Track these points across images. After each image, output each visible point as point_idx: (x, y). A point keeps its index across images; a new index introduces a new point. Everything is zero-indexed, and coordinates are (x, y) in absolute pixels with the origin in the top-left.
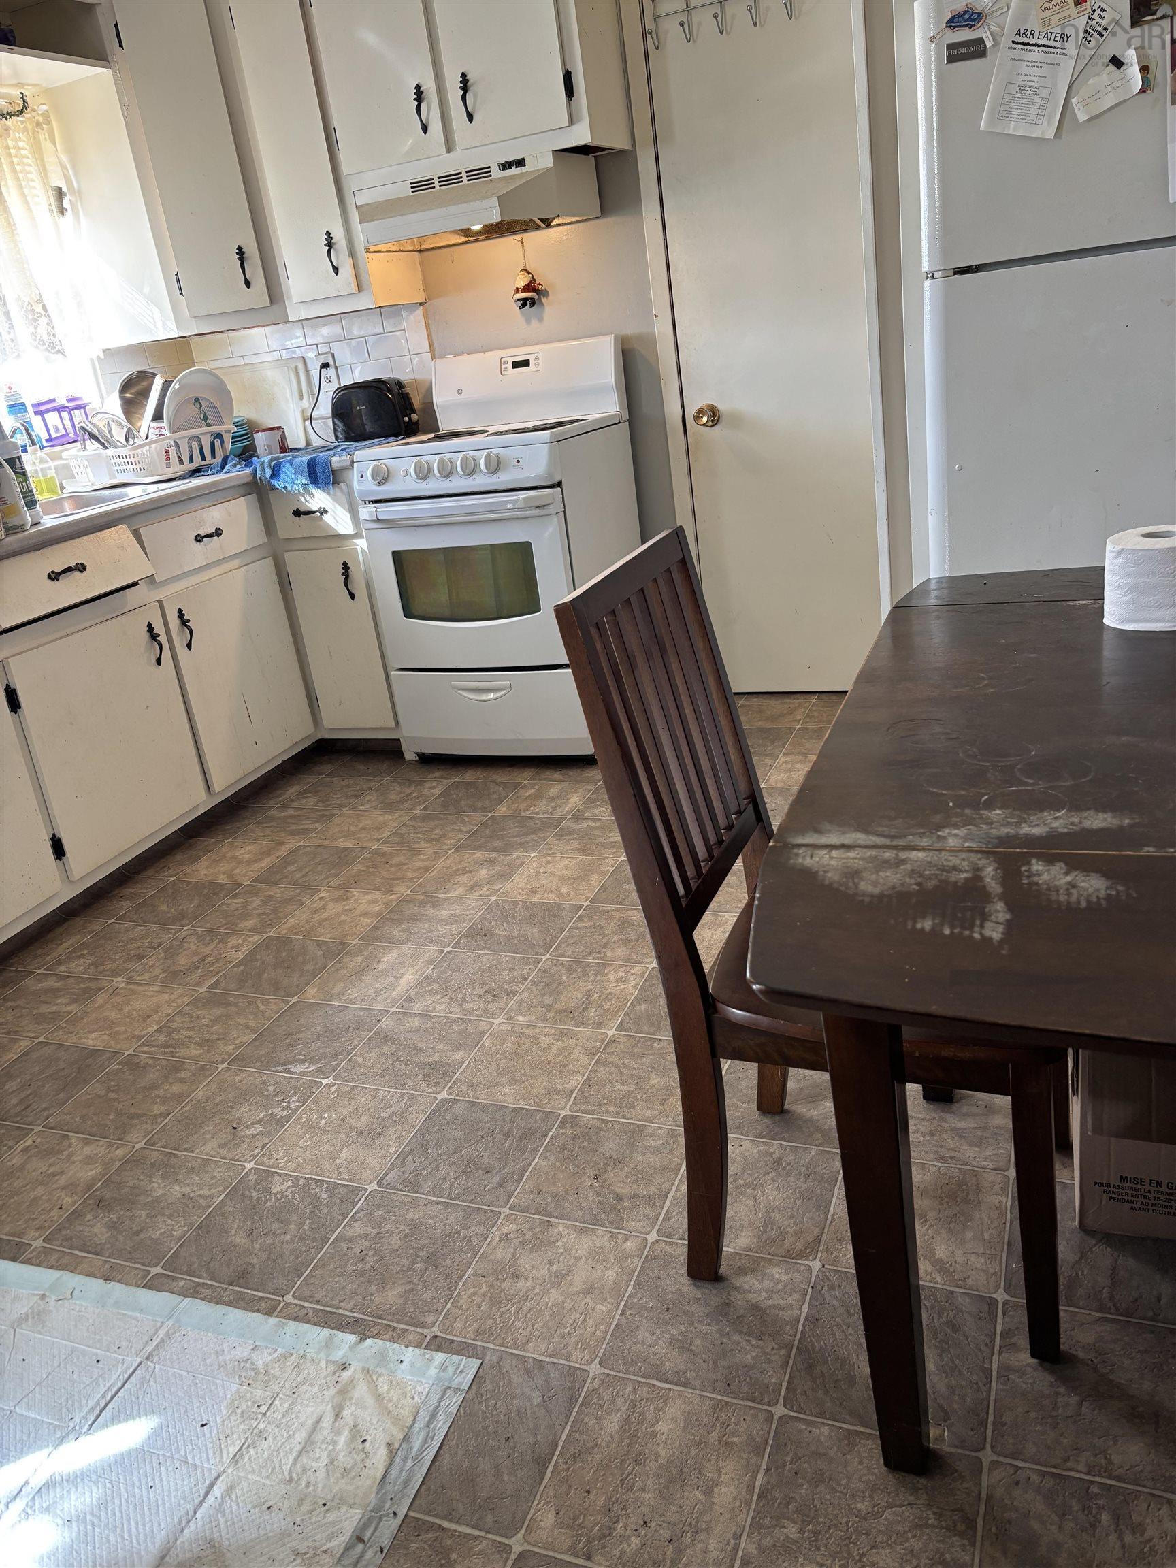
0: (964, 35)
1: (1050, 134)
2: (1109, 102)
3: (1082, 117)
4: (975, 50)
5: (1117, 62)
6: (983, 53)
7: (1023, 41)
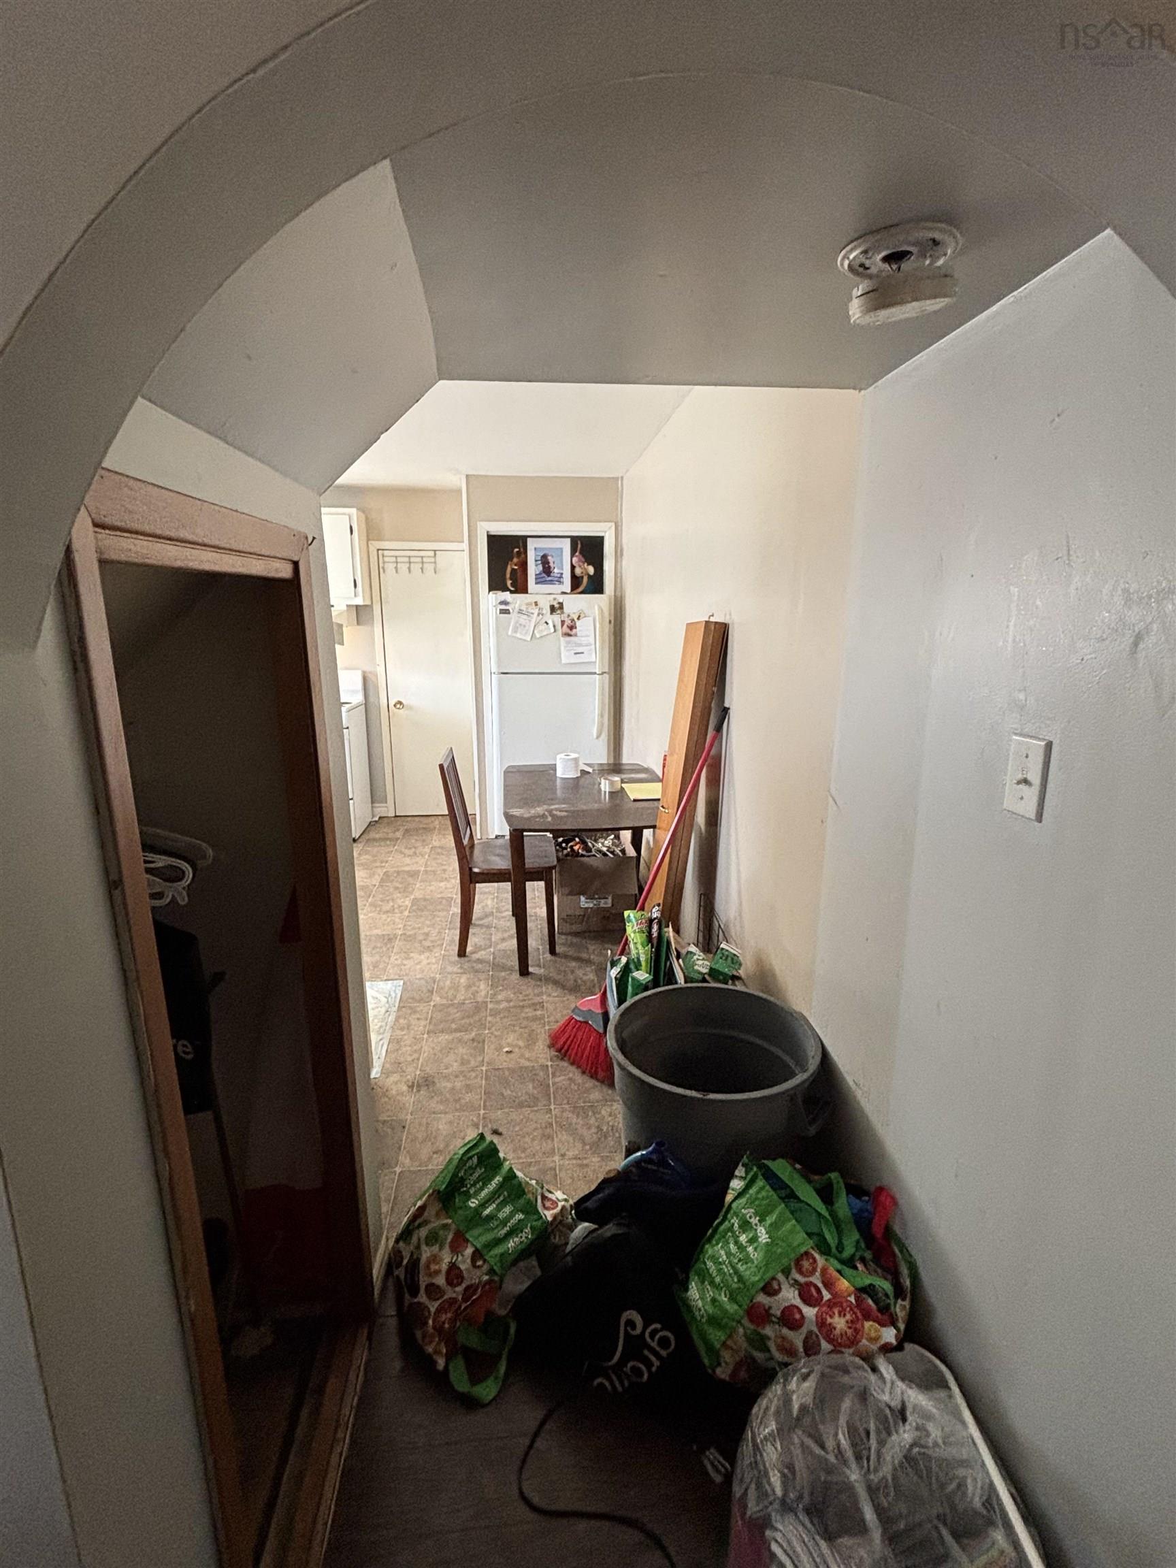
0: (503, 607)
1: (529, 639)
2: (545, 633)
3: (538, 636)
4: (506, 612)
5: (547, 623)
6: (509, 613)
7: (520, 612)
